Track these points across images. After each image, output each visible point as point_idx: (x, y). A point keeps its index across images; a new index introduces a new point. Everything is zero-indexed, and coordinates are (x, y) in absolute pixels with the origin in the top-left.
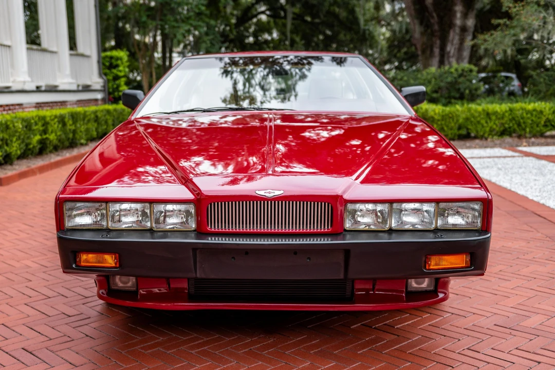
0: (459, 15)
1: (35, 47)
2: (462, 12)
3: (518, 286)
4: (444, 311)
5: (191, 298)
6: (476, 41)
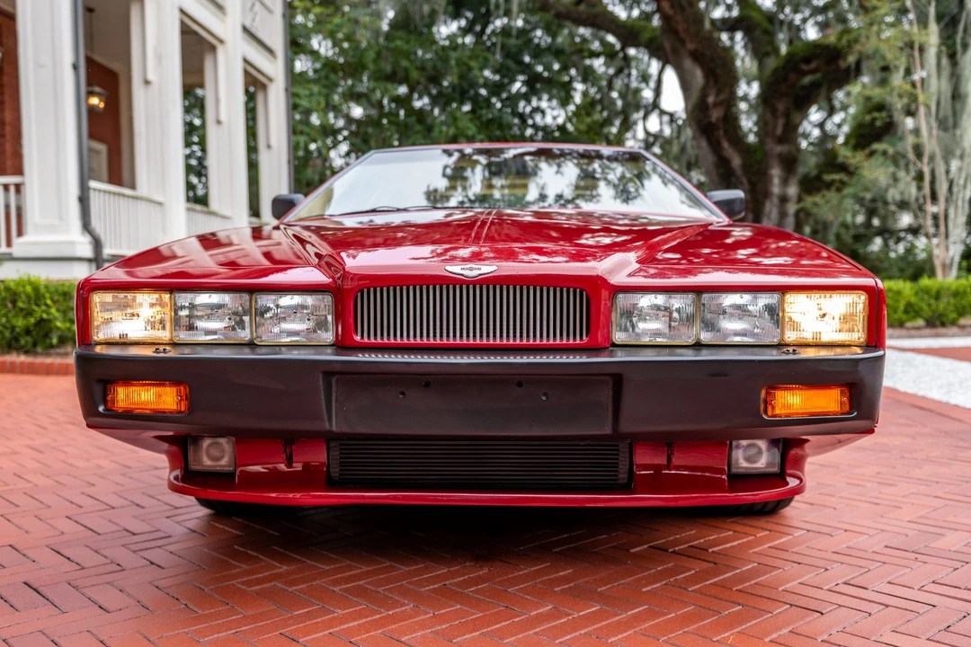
0: (776, 181)
1: (198, 207)
2: (781, 177)
3: (913, 493)
5: (332, 484)
6: (802, 205)
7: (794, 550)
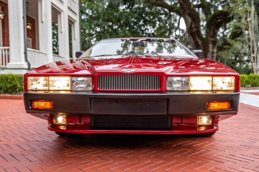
1: (56, 55)
2: (212, 47)
3: (248, 131)
4: (215, 140)
5: (91, 128)
6: (218, 54)
7: (216, 146)
